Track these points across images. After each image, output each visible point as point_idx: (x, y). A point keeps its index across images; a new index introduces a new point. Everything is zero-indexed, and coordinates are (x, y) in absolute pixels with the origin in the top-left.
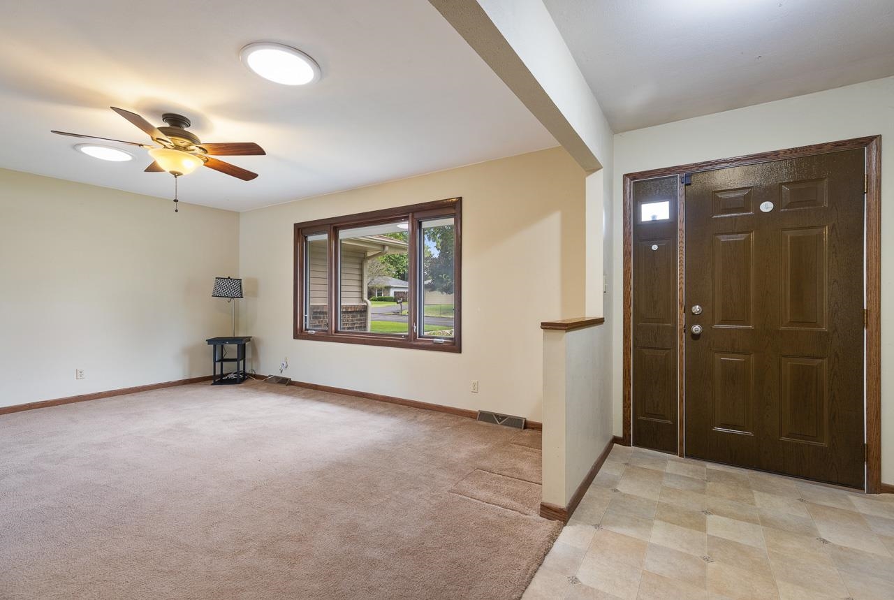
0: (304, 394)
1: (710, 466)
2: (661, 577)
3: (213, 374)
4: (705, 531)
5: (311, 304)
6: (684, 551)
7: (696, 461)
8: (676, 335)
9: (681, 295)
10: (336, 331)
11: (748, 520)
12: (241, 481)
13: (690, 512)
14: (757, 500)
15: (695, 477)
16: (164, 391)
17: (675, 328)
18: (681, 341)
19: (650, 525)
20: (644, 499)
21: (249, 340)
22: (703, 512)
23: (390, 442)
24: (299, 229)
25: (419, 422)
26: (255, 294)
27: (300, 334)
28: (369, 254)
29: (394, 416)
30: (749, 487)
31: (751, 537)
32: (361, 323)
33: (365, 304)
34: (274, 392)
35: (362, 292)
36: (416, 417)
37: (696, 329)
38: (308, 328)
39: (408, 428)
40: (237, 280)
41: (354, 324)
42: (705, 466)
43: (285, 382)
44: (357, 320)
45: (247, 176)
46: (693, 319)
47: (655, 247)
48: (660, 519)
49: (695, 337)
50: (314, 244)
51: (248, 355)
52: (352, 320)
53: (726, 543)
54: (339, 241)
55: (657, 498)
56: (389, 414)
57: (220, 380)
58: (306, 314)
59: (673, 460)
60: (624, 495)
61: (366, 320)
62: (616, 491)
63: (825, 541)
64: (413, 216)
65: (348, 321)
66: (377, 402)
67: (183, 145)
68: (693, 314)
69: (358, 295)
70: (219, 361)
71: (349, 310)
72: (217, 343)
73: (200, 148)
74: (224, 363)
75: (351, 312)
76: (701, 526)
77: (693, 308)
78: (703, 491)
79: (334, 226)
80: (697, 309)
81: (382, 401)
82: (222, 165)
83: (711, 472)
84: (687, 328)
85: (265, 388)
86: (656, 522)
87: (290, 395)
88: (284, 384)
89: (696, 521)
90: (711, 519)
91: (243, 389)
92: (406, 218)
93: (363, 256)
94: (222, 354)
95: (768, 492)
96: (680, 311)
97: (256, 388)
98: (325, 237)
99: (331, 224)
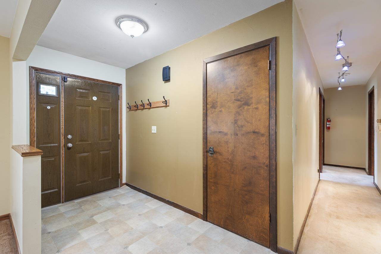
1: (77, 201)
2: (100, 246)
4: (97, 223)
6: (98, 233)
7: (70, 202)
8: (60, 149)
9: (62, 131)
11: (104, 211)
13: (87, 220)
14: (100, 204)
15: (76, 208)
17: (59, 146)
18: (62, 152)
19: (79, 234)
20: (66, 227)
22: (90, 217)
30: (95, 201)
31: (109, 215)
37: (70, 145)
42: (75, 202)
46: (67, 141)
47: (49, 108)
48: (80, 230)
49: (69, 148)
53: (106, 222)
55: (70, 224)
59: (60, 206)
60: (56, 232)
62: (49, 233)
63: (124, 205)
68: (68, 139)
76: (95, 222)
77: (68, 136)
78: (83, 211)
80: (70, 137)
83: (79, 203)
84: (65, 145)
86: (80, 232)
89: (91, 222)
90: (94, 218)
95: (101, 200)
96: (62, 138)
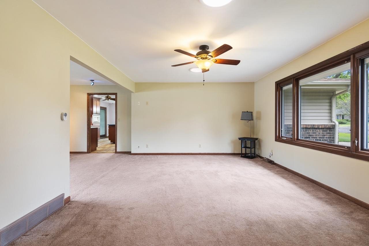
0: (277, 171)
3: (241, 153)
5: (285, 124)
10: (298, 139)
12: (214, 208)
16: (223, 156)
21: (257, 140)
23: (314, 224)
24: (278, 84)
25: (352, 218)
26: (259, 118)
27: (278, 139)
28: (337, 92)
29: (331, 204)
32: (331, 135)
33: (334, 124)
34: (263, 167)
35: (331, 117)
36: (352, 212)
38: (283, 136)
39: (338, 219)
40: (250, 112)
41: (325, 135)
43: (271, 162)
44: (327, 133)
45: (236, 62)
50: (287, 91)
51: (257, 147)
52: (323, 133)
54: (300, 87)
56: (326, 201)
57: (244, 156)
58: (282, 128)
61: (334, 134)
64: (354, 57)
65: (319, 133)
66: (322, 189)
67: (205, 57)
69: (328, 118)
70: (244, 147)
71: (320, 127)
72: (243, 140)
73: (209, 56)
74: (247, 149)
75: (322, 128)
79: (295, 79)
81: (326, 189)
82: (223, 61)
85: (260, 163)
87: (270, 170)
88: (270, 164)
91: (251, 162)
92: (348, 60)
93: (332, 94)
94: (246, 145)
97: (256, 162)
98: (291, 86)
99: (294, 78)
